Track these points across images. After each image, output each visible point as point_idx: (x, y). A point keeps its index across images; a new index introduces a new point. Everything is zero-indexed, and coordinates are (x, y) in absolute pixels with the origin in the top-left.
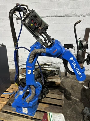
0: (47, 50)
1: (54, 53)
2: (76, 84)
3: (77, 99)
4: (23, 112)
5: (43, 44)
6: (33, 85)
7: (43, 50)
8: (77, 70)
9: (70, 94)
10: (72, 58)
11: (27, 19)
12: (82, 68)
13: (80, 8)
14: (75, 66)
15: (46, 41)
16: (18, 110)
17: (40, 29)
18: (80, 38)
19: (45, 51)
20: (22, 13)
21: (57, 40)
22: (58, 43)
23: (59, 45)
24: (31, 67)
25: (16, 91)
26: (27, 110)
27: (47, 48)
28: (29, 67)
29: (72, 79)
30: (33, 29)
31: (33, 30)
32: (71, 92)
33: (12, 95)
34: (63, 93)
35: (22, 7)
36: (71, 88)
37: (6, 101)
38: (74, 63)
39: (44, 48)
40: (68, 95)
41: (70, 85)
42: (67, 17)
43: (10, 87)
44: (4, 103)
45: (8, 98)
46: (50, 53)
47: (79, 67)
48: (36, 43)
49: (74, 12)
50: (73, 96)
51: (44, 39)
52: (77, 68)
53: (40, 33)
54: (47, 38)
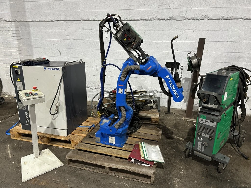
0: (141, 67)
1: (148, 70)
2: (183, 122)
3: (181, 139)
4: (110, 142)
5: (137, 60)
6: (124, 107)
7: (136, 66)
8: (174, 89)
9: (172, 133)
10: (168, 76)
11: (119, 32)
12: (179, 88)
13: (192, 7)
14: (171, 85)
15: (139, 57)
16: (103, 141)
17: (134, 44)
18: (189, 54)
19: (139, 68)
20: (112, 24)
21: (152, 57)
22: (153, 59)
23: (154, 62)
24: (123, 86)
25: (96, 125)
26: (115, 140)
27: (141, 65)
28: (120, 85)
29: (178, 116)
30: (126, 43)
31: (126, 45)
32: (173, 131)
33: (92, 128)
34: (161, 129)
35: (113, 17)
36: (174, 127)
37: (86, 133)
38: (170, 82)
39: (137, 65)
40: (169, 134)
41: (174, 123)
42: (172, 21)
43: (86, 120)
44: (83, 135)
45: (87, 131)
46: (144, 70)
47: (175, 87)
48: (129, 60)
49: (183, 13)
50: (176, 135)
51: (138, 55)
52: (173, 87)
53: (134, 48)
54: (141, 54)
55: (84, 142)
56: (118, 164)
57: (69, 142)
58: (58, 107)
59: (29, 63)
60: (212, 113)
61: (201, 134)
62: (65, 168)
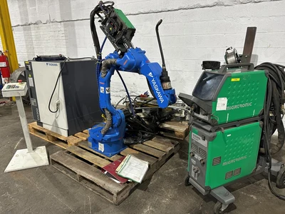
10: (151, 73)
14: (155, 85)
38: (153, 81)
52: (156, 88)
55: (80, 145)
56: (89, 173)
57: (66, 142)
58: (58, 105)
59: (39, 59)
60: (204, 127)
61: (193, 155)
62: (48, 168)
